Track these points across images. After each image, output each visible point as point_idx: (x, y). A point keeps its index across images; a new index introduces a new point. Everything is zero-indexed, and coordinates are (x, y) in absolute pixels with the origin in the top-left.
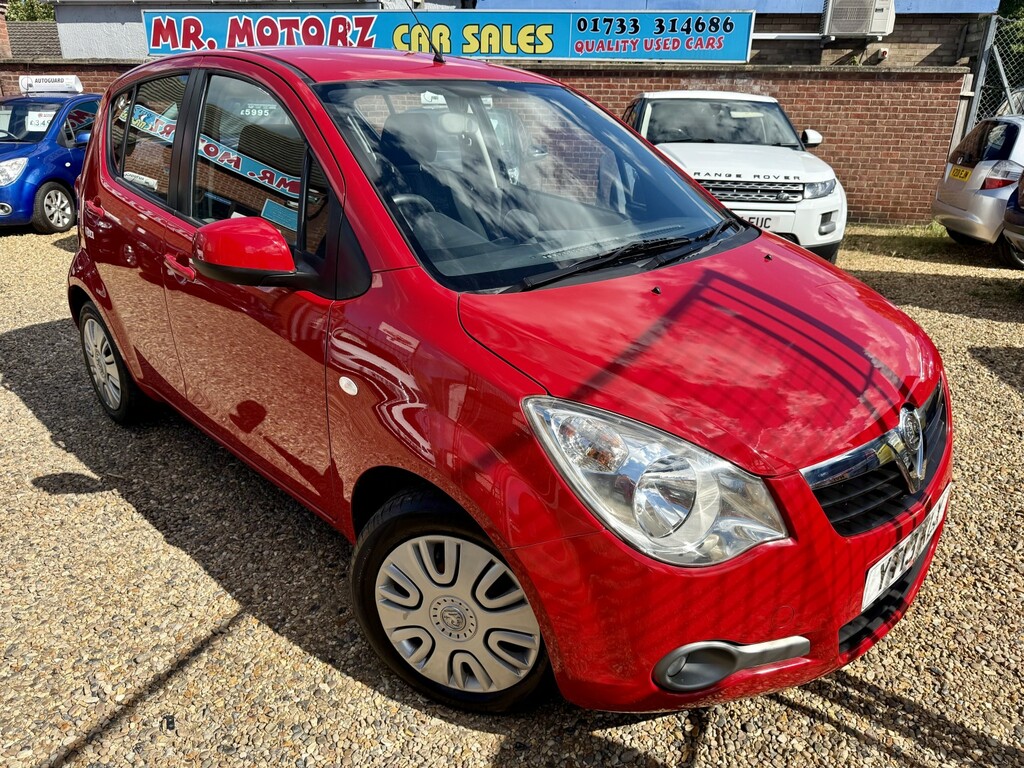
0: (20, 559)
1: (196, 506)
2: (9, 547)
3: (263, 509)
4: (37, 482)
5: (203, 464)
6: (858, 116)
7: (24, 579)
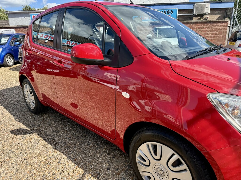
0: (10, 157)
1: (62, 136)
2: (6, 153)
3: (82, 136)
4: (12, 132)
5: (61, 124)
6: (204, 32)
7: (11, 164)
